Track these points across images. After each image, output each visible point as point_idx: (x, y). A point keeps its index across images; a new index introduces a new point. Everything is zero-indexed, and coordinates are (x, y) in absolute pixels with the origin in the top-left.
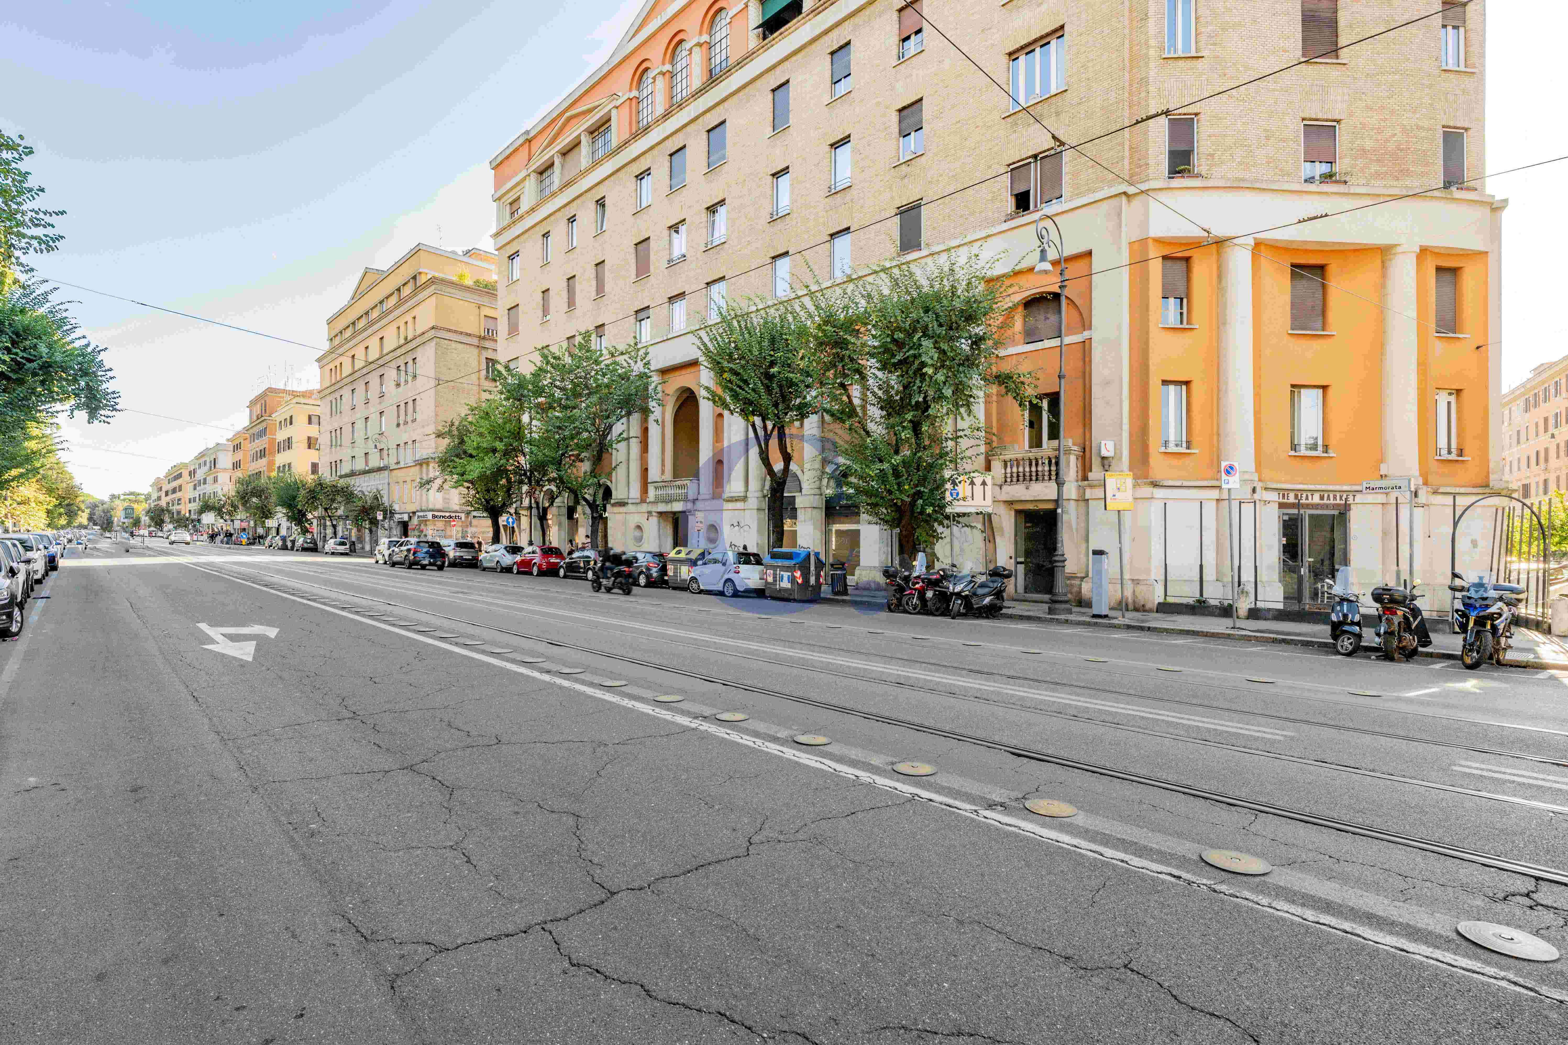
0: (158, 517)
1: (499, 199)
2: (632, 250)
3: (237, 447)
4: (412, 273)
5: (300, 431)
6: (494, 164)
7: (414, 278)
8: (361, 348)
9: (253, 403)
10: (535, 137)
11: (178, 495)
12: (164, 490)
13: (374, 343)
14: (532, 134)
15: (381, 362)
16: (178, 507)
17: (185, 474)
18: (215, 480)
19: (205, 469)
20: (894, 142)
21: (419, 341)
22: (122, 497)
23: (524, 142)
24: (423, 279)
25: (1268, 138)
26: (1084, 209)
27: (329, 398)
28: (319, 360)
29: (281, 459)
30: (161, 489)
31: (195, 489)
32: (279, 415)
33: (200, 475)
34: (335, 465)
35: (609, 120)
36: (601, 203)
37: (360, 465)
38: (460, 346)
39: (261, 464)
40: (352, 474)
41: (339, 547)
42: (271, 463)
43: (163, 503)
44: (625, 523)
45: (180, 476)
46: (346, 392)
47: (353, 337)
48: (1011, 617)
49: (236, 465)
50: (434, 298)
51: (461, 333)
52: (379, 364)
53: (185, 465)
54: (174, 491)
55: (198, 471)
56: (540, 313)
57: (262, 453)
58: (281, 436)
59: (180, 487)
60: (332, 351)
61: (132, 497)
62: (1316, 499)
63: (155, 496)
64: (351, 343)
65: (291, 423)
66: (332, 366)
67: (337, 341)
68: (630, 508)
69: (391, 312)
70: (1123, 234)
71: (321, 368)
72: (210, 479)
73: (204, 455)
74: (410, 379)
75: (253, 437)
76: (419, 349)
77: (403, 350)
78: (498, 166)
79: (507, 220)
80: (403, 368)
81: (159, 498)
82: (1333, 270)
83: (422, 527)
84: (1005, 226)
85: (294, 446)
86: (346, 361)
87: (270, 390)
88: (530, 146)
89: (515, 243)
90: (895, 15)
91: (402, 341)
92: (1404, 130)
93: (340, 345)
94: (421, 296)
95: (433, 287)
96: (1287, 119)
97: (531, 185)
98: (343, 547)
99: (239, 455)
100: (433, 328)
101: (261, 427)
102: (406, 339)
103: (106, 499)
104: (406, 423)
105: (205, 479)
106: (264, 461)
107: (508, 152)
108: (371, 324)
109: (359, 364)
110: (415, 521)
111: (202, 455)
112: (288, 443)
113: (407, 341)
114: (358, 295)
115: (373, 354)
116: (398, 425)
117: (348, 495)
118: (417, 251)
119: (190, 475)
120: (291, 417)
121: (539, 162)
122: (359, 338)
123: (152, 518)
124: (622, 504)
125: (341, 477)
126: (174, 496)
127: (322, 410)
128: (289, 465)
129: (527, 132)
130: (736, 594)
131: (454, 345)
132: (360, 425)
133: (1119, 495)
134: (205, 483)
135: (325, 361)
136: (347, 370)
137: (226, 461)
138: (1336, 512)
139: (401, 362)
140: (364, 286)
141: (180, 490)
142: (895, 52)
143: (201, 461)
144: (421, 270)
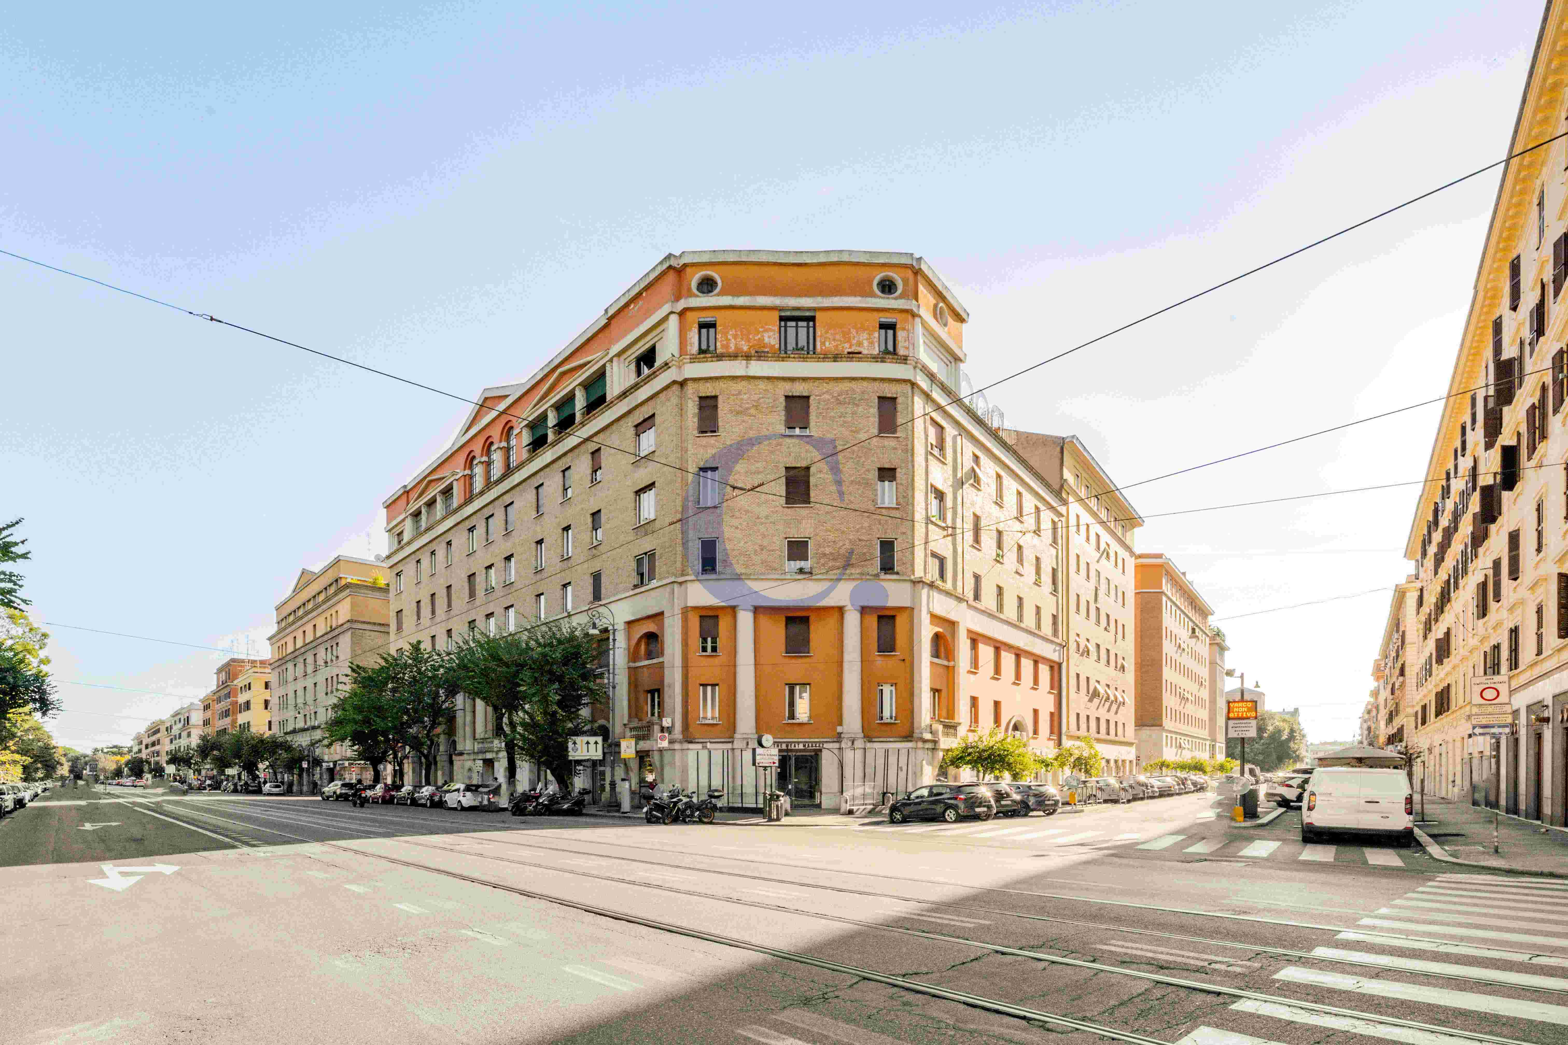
0: (137, 768)
1: (390, 531)
2: (466, 580)
3: (206, 708)
4: (335, 576)
5: (257, 695)
6: (385, 505)
7: (337, 581)
8: (300, 631)
9: (219, 671)
10: (411, 489)
11: (157, 748)
12: (144, 743)
13: (309, 628)
14: (409, 488)
15: (314, 644)
16: (157, 759)
17: (163, 729)
18: (189, 735)
19: (180, 726)
20: (589, 533)
21: (339, 630)
22: (105, 750)
23: (402, 494)
24: (343, 582)
25: (762, 550)
26: (661, 589)
27: (277, 670)
28: (269, 639)
29: (242, 718)
30: (141, 743)
31: (171, 742)
32: (240, 682)
33: (175, 731)
34: (283, 723)
35: (452, 488)
36: (449, 543)
37: (300, 724)
38: (373, 633)
39: (226, 722)
40: (294, 731)
41: (274, 789)
42: (234, 721)
43: (143, 756)
44: (463, 768)
45: (158, 731)
46: (290, 666)
47: (294, 623)
48: (587, 815)
49: (206, 723)
50: (349, 598)
51: (375, 624)
52: (311, 646)
53: (163, 722)
54: (153, 744)
55: (174, 728)
56: (416, 618)
57: (226, 713)
58: (242, 699)
59: (159, 740)
60: (280, 631)
61: (115, 750)
62: (801, 746)
63: (135, 749)
64: (294, 627)
65: (250, 689)
66: (279, 644)
67: (283, 624)
68: (465, 757)
69: (320, 606)
70: (676, 604)
71: (272, 645)
72: (184, 734)
73: (179, 714)
74: (334, 658)
75: (219, 700)
76: (341, 636)
77: (330, 636)
78: (390, 506)
79: (396, 546)
80: (329, 650)
81: (140, 751)
82: (812, 619)
83: (342, 772)
84: (632, 593)
85: (252, 706)
86: (289, 640)
87: (233, 660)
88: (408, 497)
89: (399, 565)
90: (589, 457)
91: (329, 629)
92: (850, 541)
93: (285, 628)
94: (341, 596)
95: (348, 591)
96: (775, 538)
97: (409, 523)
98: (278, 789)
99: (209, 713)
100: (348, 621)
101: (226, 691)
102: (331, 627)
103: (89, 752)
104: (332, 692)
105: (180, 734)
106: (228, 720)
107: (395, 498)
108: (307, 613)
109: (299, 643)
110: (338, 768)
111: (176, 714)
112: (247, 705)
113: (332, 630)
114: (296, 591)
115: (309, 637)
116: (327, 694)
117: (288, 748)
118: (338, 561)
119: (167, 730)
120: (250, 684)
121: (413, 507)
122: (300, 623)
123: (131, 769)
124: (461, 754)
125: (286, 733)
126: (153, 749)
127: (273, 678)
128: (248, 723)
129: (405, 486)
130: (463, 809)
131: (368, 633)
132: (300, 693)
133: (628, 750)
134: (180, 737)
135: (274, 640)
136: (290, 649)
137: (197, 718)
138: (813, 754)
139: (328, 645)
140: (303, 581)
141: (159, 743)
142: (589, 478)
143: (177, 718)
144: (341, 576)
